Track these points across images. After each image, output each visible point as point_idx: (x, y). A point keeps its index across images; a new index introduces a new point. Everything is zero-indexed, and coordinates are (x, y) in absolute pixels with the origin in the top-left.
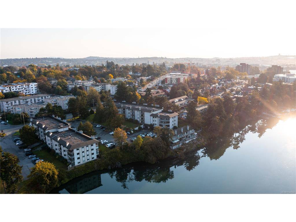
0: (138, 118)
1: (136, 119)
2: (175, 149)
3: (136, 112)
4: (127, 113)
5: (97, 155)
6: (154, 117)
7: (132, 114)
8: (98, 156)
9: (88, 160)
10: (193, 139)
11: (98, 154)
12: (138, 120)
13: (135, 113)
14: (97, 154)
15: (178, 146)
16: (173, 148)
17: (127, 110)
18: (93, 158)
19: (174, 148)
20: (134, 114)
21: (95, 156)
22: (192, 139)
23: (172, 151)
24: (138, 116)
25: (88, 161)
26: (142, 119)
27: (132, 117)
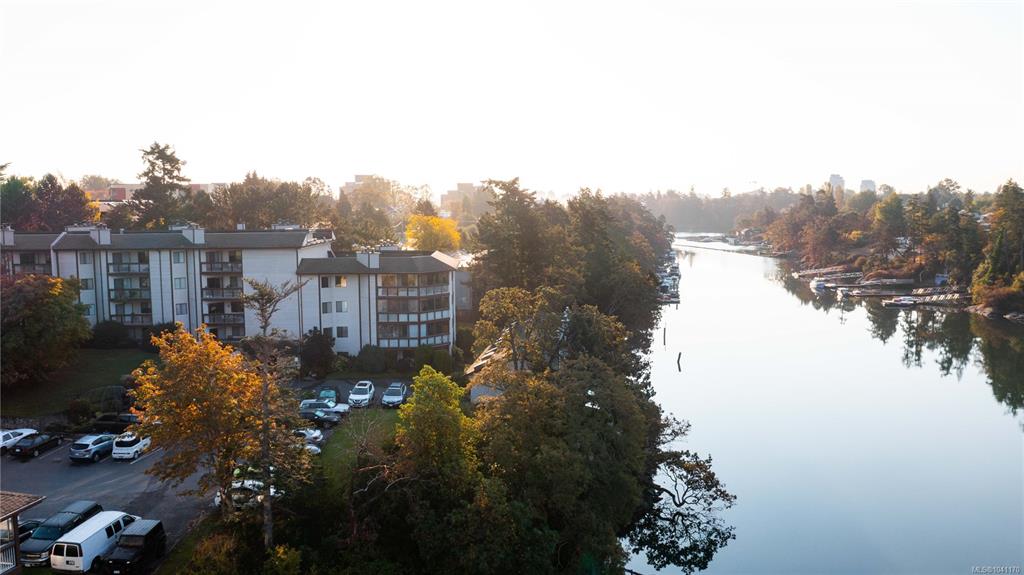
0: (180, 308)
1: (158, 320)
3: (158, 261)
7: (123, 287)
17: (67, 257)
20: (134, 283)
24: (182, 296)
27: (113, 312)
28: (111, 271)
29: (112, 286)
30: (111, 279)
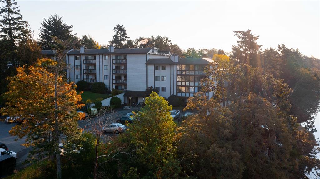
1: (98, 81)
3: (99, 59)
6: (157, 68)
7: (87, 69)
12: (106, 82)
13: (97, 64)
17: (72, 58)
20: (91, 67)
24: (107, 72)
26: (118, 78)
27: (85, 78)
28: (85, 62)
30: (85, 66)
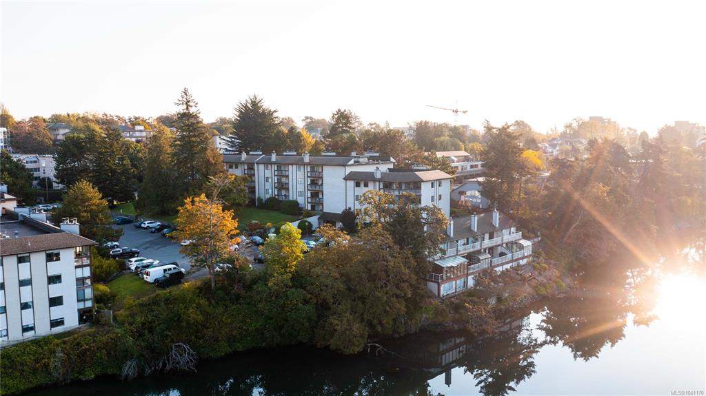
0: (301, 194)
1: (291, 199)
2: (449, 297)
3: (292, 170)
4: (262, 179)
5: (79, 310)
7: (279, 182)
8: (84, 315)
9: (25, 329)
10: (519, 266)
11: (89, 304)
12: (301, 200)
13: (290, 177)
14: (81, 305)
15: (460, 282)
16: (442, 292)
17: (262, 167)
18: (56, 323)
19: (446, 289)
20: (284, 180)
21: (70, 315)
22: (515, 264)
23: (436, 302)
24: (301, 188)
25: (29, 335)
26: (315, 195)
27: (276, 193)
28: (276, 174)
29: (276, 181)
30: (276, 178)
